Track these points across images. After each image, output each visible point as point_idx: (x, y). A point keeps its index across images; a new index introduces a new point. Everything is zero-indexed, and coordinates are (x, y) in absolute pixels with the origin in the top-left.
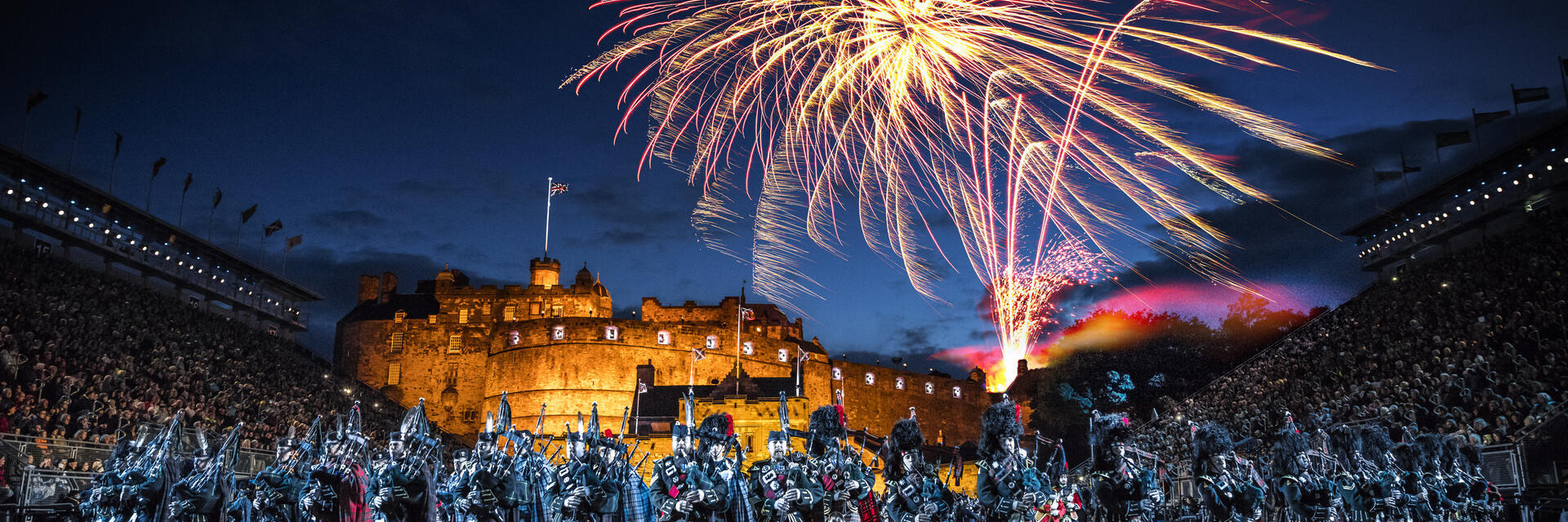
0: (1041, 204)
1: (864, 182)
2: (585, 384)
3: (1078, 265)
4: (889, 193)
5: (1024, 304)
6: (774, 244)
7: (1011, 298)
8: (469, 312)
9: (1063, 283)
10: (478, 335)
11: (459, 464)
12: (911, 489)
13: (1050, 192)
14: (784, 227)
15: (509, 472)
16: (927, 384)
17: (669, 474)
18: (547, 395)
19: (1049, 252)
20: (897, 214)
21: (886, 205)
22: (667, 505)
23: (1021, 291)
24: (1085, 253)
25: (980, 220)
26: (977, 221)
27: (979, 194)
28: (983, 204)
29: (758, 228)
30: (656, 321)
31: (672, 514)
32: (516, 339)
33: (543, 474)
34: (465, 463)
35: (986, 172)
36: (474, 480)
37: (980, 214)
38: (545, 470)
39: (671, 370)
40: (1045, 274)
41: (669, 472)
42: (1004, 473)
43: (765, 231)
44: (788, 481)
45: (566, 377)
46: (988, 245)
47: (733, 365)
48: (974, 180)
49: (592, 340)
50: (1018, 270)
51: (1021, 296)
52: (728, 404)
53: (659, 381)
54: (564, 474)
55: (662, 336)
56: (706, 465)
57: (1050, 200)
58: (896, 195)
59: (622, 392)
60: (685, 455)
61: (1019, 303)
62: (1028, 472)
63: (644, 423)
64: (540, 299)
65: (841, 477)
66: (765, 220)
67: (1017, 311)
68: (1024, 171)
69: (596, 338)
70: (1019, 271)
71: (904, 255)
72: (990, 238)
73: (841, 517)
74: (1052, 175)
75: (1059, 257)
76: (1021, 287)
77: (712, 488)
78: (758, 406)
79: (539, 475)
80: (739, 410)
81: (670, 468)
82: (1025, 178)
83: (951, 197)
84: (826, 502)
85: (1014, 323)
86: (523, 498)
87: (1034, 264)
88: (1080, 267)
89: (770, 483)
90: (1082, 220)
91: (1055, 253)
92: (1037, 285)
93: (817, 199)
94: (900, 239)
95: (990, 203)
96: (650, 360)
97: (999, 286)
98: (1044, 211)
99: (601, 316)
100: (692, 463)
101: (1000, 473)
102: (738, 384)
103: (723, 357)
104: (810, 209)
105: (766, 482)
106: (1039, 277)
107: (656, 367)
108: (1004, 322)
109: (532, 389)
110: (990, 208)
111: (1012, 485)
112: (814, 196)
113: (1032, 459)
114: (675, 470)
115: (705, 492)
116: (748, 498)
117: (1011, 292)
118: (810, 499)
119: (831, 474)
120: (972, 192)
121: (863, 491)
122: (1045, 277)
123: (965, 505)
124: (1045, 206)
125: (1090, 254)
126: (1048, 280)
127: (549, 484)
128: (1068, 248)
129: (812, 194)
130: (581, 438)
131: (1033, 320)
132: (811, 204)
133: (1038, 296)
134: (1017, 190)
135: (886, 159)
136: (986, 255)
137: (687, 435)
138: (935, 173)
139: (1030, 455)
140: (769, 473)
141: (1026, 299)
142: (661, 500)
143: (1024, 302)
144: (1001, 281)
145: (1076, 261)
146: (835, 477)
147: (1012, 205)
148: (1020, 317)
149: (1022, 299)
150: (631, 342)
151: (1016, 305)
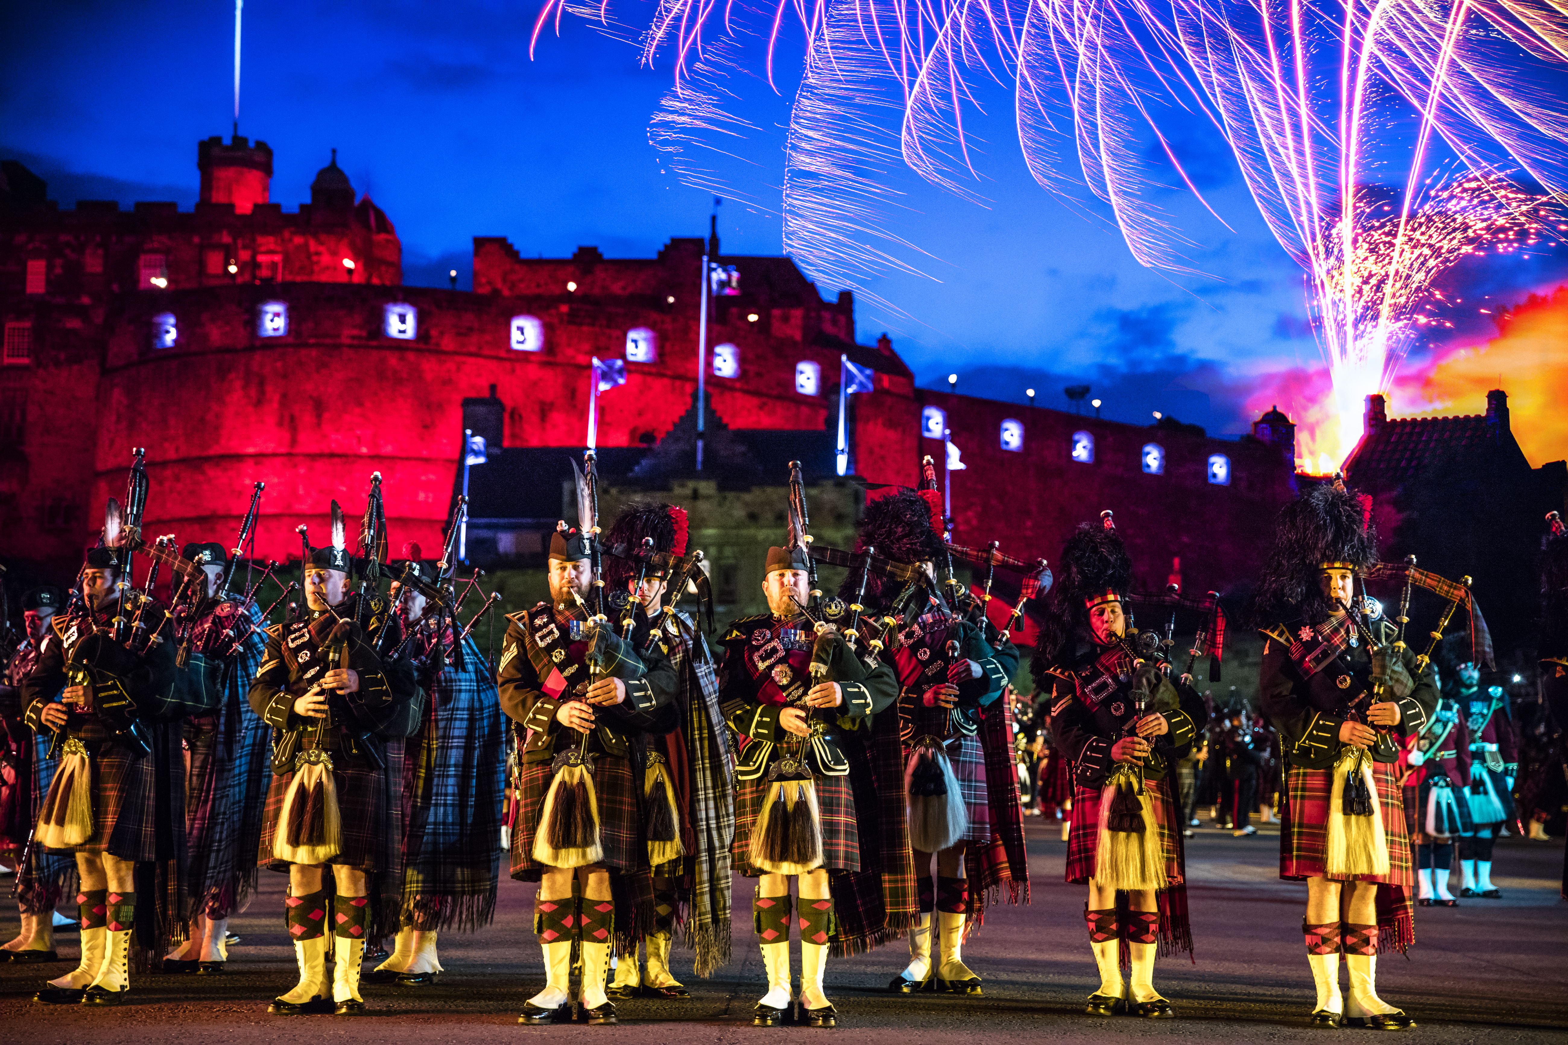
0: (1415, 103)
1: (1027, 61)
2: (336, 440)
3: (1495, 217)
4: (1082, 82)
5: (1377, 291)
6: (830, 177)
7: (1350, 280)
8: (50, 268)
9: (1463, 251)
10: (74, 323)
11: (36, 621)
12: (1105, 685)
13: (1434, 81)
14: (851, 146)
15: (160, 640)
16: (1148, 449)
17: (542, 644)
18: (249, 468)
19: (1433, 193)
20: (1099, 122)
21: (1076, 106)
22: (539, 711)
23: (1371, 265)
24: (1511, 196)
25: (1281, 133)
26: (1274, 136)
27: (1278, 83)
28: (1286, 102)
29: (794, 148)
30: (506, 292)
31: (550, 733)
32: (168, 332)
33: (250, 646)
34: (52, 620)
35: (1293, 43)
36: (78, 657)
37: (1280, 121)
38: (256, 639)
39: (544, 410)
40: (1423, 234)
41: (542, 638)
42: (1325, 654)
43: (810, 153)
44: (813, 666)
45: (292, 424)
46: (1298, 180)
47: (689, 400)
48: (1269, 57)
49: (353, 337)
50: (1363, 227)
51: (1371, 276)
52: (678, 491)
53: (514, 436)
54: (299, 642)
55: (521, 329)
56: (629, 623)
57: (1434, 96)
58: (1098, 87)
59: (427, 460)
60: (579, 601)
61: (1366, 288)
62: (1382, 653)
63: (484, 534)
64: (226, 239)
65: (940, 654)
66: (810, 133)
67: (1362, 303)
68: (1377, 42)
69: (364, 334)
70: (1365, 229)
71: (1113, 197)
72: (1302, 166)
73: (940, 748)
74: (1440, 48)
75: (1454, 202)
76: (1372, 259)
77: (644, 676)
78: (747, 497)
79: (241, 649)
80: (703, 506)
81: (545, 631)
82: (1379, 54)
83: (1217, 89)
84: (903, 709)
85: (1355, 325)
86: (197, 698)
87: (1400, 216)
88: (1501, 221)
89: (770, 668)
90: (1504, 133)
91: (1445, 195)
92: (1407, 255)
93: (924, 92)
94: (1106, 169)
95: (1302, 101)
96: (493, 388)
97: (1322, 256)
98: (1421, 116)
99: (375, 281)
100: (598, 617)
101: (1317, 652)
102: (700, 444)
103: (666, 381)
104: (908, 111)
105: (762, 666)
106: (1411, 240)
107: (508, 403)
108: (1334, 326)
109: (211, 452)
110: (1304, 111)
111: (1346, 682)
112: (916, 88)
113: (1395, 622)
114: (557, 633)
115: (627, 686)
116: (720, 703)
117: (1348, 268)
118: (867, 705)
119: (914, 649)
120: (1263, 80)
121: (992, 686)
122: (1423, 240)
123: (1234, 729)
124: (1424, 107)
125: (1522, 196)
126: (1430, 246)
127: (262, 665)
128: (1474, 185)
129: (911, 85)
130: (339, 562)
131: (1397, 319)
132: (909, 103)
133: (1408, 277)
134: (1362, 77)
135: (1076, 19)
136: (1295, 200)
137: (584, 556)
138: (1183, 45)
139: (1392, 613)
140: (769, 647)
141: (1382, 282)
142: (524, 702)
143: (1379, 287)
144: (1326, 248)
145: (1491, 210)
146: (924, 654)
147: (1350, 104)
148: (1370, 313)
149: (1373, 281)
150: (448, 343)
151: (1360, 292)
